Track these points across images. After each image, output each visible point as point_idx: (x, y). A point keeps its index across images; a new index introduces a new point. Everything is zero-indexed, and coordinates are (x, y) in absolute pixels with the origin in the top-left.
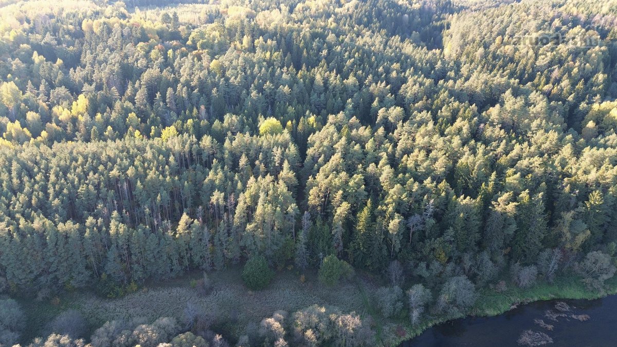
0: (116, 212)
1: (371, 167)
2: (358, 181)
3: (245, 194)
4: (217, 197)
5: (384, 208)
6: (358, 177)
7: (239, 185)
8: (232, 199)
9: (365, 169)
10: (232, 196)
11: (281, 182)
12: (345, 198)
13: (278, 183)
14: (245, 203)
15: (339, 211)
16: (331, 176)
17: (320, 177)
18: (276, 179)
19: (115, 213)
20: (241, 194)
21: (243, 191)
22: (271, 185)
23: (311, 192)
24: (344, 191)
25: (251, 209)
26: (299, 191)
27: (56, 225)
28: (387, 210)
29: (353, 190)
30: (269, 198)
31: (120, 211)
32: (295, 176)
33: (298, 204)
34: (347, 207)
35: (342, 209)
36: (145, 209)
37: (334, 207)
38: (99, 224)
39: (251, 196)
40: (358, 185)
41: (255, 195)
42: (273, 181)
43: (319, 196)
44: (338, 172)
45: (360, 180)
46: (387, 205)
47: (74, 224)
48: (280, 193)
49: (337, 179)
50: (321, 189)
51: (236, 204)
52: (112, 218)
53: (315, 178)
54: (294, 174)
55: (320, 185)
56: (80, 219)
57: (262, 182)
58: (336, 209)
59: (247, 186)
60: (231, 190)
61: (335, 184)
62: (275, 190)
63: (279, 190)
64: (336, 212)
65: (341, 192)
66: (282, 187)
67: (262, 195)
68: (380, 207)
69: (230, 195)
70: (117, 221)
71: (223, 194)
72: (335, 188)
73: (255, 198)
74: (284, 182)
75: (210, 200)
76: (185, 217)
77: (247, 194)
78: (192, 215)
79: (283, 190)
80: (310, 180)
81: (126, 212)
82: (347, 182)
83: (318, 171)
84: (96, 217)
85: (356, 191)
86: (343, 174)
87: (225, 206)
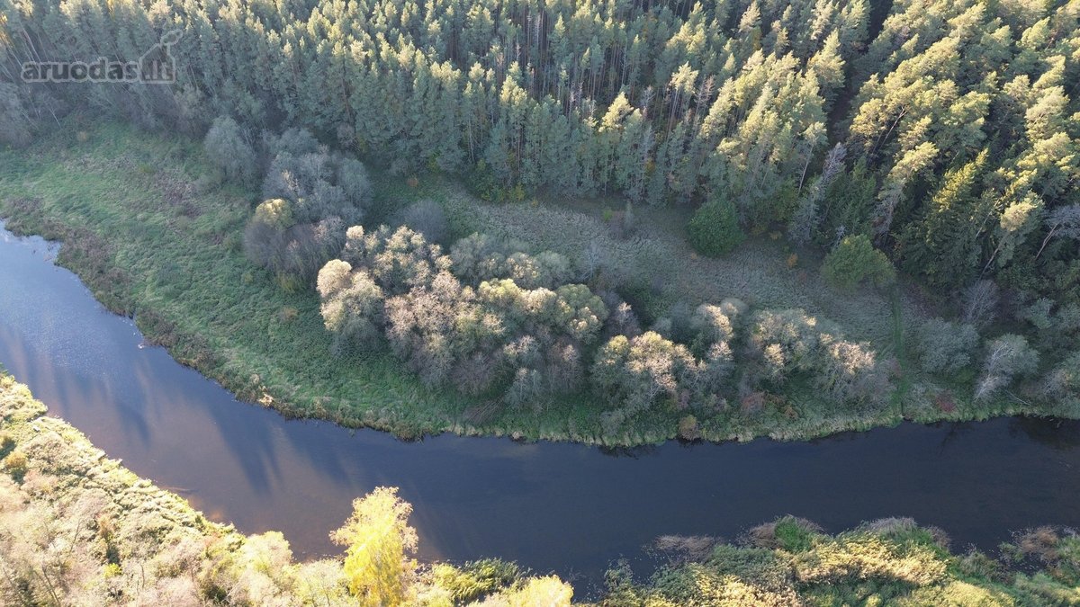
0: (516, 63)
1: (1017, 84)
2: (973, 107)
3: (736, 82)
4: (684, 77)
5: (1011, 174)
6: (976, 98)
7: (730, 63)
8: (709, 87)
9: (1000, 85)
10: (711, 81)
11: (810, 74)
12: (931, 134)
13: (803, 76)
14: (732, 99)
15: (909, 157)
16: (917, 84)
17: (894, 80)
18: (803, 66)
19: (515, 67)
20: (729, 82)
21: (735, 76)
22: (789, 76)
23: (864, 107)
24: (935, 120)
25: (737, 114)
26: (840, 100)
27: (429, 65)
28: (1014, 180)
29: (954, 121)
30: (778, 100)
31: (522, 65)
32: (842, 68)
33: (829, 125)
34: (930, 154)
35: (917, 156)
36: (561, 70)
37: (900, 149)
38: (488, 78)
39: (746, 90)
40: (971, 115)
41: (752, 89)
42: (796, 69)
43: (877, 119)
44: (937, 78)
45: (980, 104)
46: (1018, 170)
47: (454, 69)
48: (803, 96)
49: (929, 92)
50: (886, 107)
51: (713, 98)
52: (509, 73)
53: (882, 81)
54: (843, 63)
55: (887, 97)
56: (462, 64)
57: (774, 66)
58: (904, 153)
59: (744, 67)
60: (710, 68)
61: (921, 102)
62: (795, 87)
63: (803, 88)
64: (901, 158)
65: (927, 120)
66: (809, 84)
67: (766, 91)
68: (1001, 170)
69: (708, 77)
70: (514, 79)
71: (696, 73)
72: (917, 109)
73: (751, 96)
74: (817, 76)
75: (671, 78)
76: (621, 101)
77: (740, 83)
78: (634, 100)
79: (809, 92)
80: (870, 82)
81: (531, 68)
82: (948, 103)
83: (894, 67)
84: (486, 65)
85: (961, 126)
86: (947, 86)
87: (693, 97)
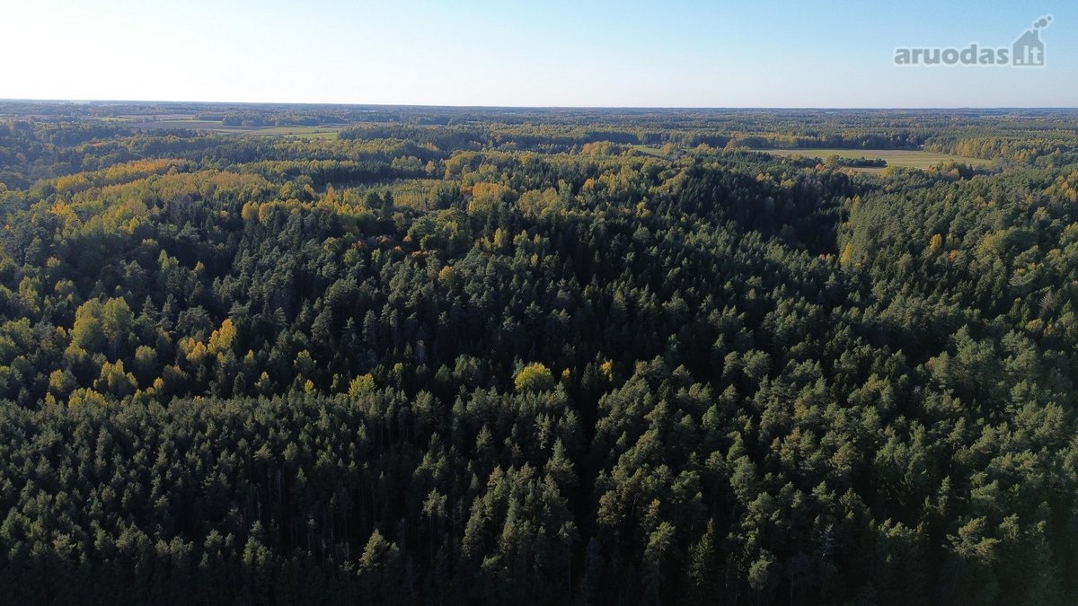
0: (258, 522)
1: (714, 458)
2: (689, 484)
3: (485, 499)
4: (434, 502)
5: (740, 537)
6: (688, 476)
7: (475, 480)
8: (461, 508)
9: (702, 461)
10: (461, 501)
11: (548, 479)
12: (664, 514)
13: (543, 482)
14: (483, 515)
15: (654, 539)
16: (638, 472)
17: (618, 472)
18: (540, 474)
19: (257, 525)
20: (477, 500)
21: (482, 491)
22: (530, 484)
23: (603, 500)
24: (663, 502)
25: (493, 526)
26: (581, 493)
27: (155, 542)
28: (745, 541)
29: (678, 500)
30: (526, 509)
31: (265, 523)
32: (573, 468)
33: (577, 522)
34: (669, 532)
35: (661, 534)
36: (309, 520)
37: (645, 532)
38: (227, 543)
39: (494, 504)
40: (689, 491)
41: (500, 501)
42: (534, 477)
43: (617, 508)
44: (653, 465)
45: (693, 481)
46: (745, 531)
47: (184, 543)
48: (546, 500)
49: (649, 477)
50: (620, 496)
51: (467, 516)
52: (251, 534)
53: (610, 475)
54: (572, 465)
55: (618, 487)
56: (196, 535)
57: (515, 477)
58: (648, 536)
59: (488, 484)
60: (460, 492)
61: (646, 488)
62: (538, 492)
63: (545, 493)
64: (648, 541)
65: (656, 503)
66: (550, 488)
67: (513, 504)
68: (731, 535)
69: (458, 499)
70: (257, 539)
71: (445, 497)
72: (645, 494)
73: (500, 507)
74: (555, 480)
75: (422, 506)
76: (376, 538)
77: (487, 499)
78: (388, 535)
79: (552, 494)
80: (601, 477)
81: (276, 523)
82: (669, 484)
83: (616, 463)
84: (223, 532)
85: (685, 502)
86: (662, 470)
87: (448, 520)
